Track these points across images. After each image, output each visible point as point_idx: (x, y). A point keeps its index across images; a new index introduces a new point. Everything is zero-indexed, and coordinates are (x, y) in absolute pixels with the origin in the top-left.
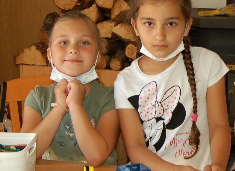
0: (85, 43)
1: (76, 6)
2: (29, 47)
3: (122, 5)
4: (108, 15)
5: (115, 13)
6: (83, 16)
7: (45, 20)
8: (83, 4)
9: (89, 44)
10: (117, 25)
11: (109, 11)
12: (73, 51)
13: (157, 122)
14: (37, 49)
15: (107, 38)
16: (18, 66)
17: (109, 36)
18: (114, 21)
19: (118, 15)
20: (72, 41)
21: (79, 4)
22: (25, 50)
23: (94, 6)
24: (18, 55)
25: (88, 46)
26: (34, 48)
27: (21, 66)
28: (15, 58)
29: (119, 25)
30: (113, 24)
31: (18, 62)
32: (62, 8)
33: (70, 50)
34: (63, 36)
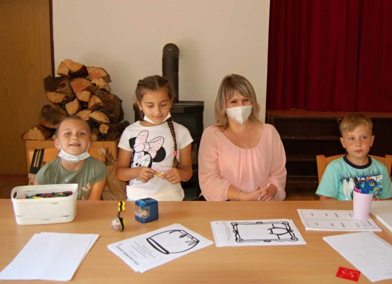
0: (81, 134)
1: (64, 100)
2: (32, 128)
3: (96, 99)
4: (85, 106)
5: (91, 104)
6: (79, 118)
7: (42, 110)
8: (68, 99)
9: (84, 134)
10: (92, 112)
11: (87, 103)
12: (75, 138)
13: (145, 154)
14: (38, 129)
15: (87, 121)
16: (24, 141)
17: (88, 119)
18: (90, 109)
19: (92, 106)
20: (74, 132)
21: (65, 99)
22: (30, 130)
23: (76, 100)
24: (25, 133)
25: (84, 136)
26: (36, 129)
27: (27, 141)
28: (22, 136)
29: (94, 112)
30: (90, 111)
31: (25, 138)
32: (54, 102)
33: (73, 137)
34: (68, 129)
